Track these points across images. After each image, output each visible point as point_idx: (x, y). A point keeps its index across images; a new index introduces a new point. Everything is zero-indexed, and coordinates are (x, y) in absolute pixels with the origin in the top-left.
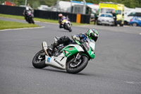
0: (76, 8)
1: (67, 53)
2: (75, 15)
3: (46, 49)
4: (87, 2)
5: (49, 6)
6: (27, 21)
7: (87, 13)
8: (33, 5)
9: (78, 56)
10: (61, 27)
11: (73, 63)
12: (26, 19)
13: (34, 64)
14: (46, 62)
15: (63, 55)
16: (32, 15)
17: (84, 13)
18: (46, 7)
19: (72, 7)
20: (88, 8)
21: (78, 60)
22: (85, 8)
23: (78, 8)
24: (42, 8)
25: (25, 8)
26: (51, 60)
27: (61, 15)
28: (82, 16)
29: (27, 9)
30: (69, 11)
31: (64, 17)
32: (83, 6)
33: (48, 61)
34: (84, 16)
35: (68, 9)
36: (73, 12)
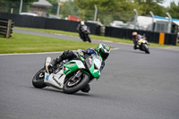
0: (159, 25)
1: (67, 69)
2: (158, 35)
3: (47, 65)
4: (173, 18)
5: (125, 22)
6: (81, 38)
7: (172, 31)
8: (104, 20)
9: (78, 74)
10: (136, 48)
11: (71, 81)
12: (81, 35)
13: (34, 83)
14: (45, 81)
15: (62, 72)
16: (89, 31)
17: (169, 31)
18: (121, 23)
19: (154, 24)
20: (174, 26)
21: (77, 79)
22: (170, 25)
23: (162, 26)
24: (115, 24)
25: (80, 22)
26: (49, 78)
27: (135, 33)
28: (166, 35)
29: (83, 23)
30: (150, 29)
31: (140, 36)
32: (167, 23)
33: (47, 79)
34: (169, 35)
35: (149, 26)
36: (155, 30)
